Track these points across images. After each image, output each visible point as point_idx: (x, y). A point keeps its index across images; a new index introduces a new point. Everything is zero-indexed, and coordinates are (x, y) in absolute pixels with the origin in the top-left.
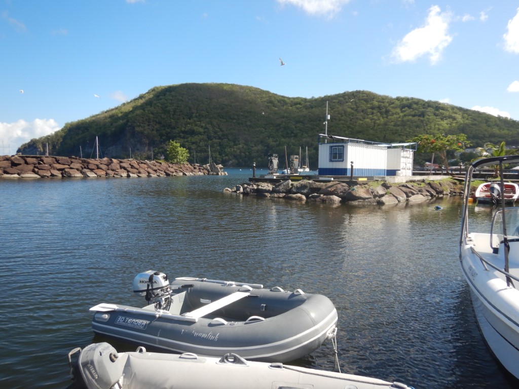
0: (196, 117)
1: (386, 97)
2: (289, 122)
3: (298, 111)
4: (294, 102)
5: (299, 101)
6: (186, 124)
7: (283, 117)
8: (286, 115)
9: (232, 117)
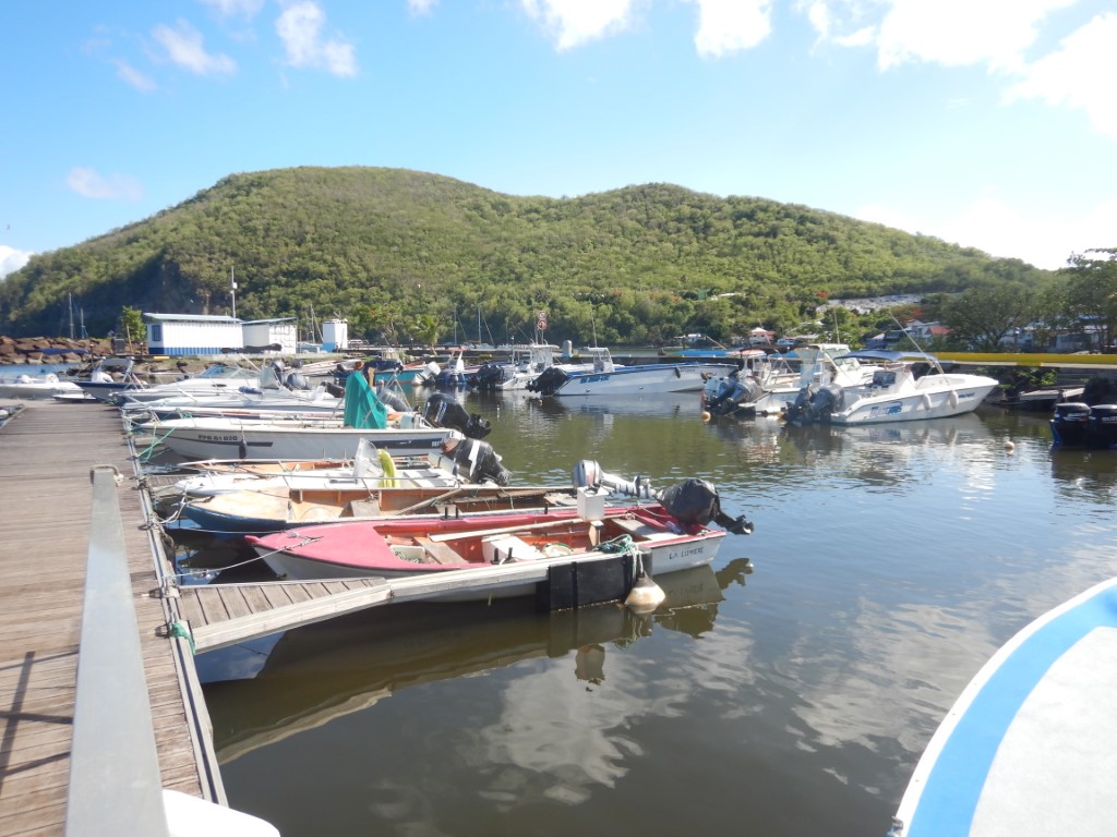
0: (313, 241)
1: (708, 197)
2: (508, 251)
3: (531, 225)
4: (526, 206)
5: (535, 205)
6: (291, 257)
7: (499, 240)
8: (505, 234)
9: (390, 241)
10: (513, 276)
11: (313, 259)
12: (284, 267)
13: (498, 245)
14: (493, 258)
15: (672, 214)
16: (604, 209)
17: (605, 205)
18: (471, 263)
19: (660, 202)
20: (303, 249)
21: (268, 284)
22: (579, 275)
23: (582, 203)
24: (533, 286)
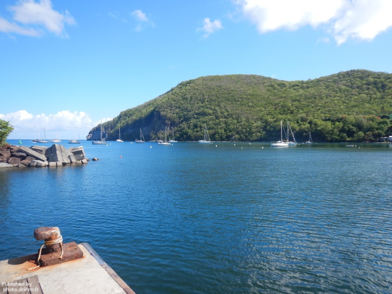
0: (208, 101)
2: (286, 102)
3: (295, 91)
4: (292, 84)
5: (297, 83)
6: (199, 108)
7: (282, 97)
8: (284, 95)
9: (237, 100)
10: (289, 112)
11: (207, 108)
12: (197, 111)
13: (282, 100)
14: (279, 105)
15: (364, 82)
16: (329, 82)
17: (330, 80)
18: (270, 107)
19: (357, 77)
20: (204, 105)
21: (190, 118)
22: (321, 110)
23: (318, 81)
24: (300, 115)
